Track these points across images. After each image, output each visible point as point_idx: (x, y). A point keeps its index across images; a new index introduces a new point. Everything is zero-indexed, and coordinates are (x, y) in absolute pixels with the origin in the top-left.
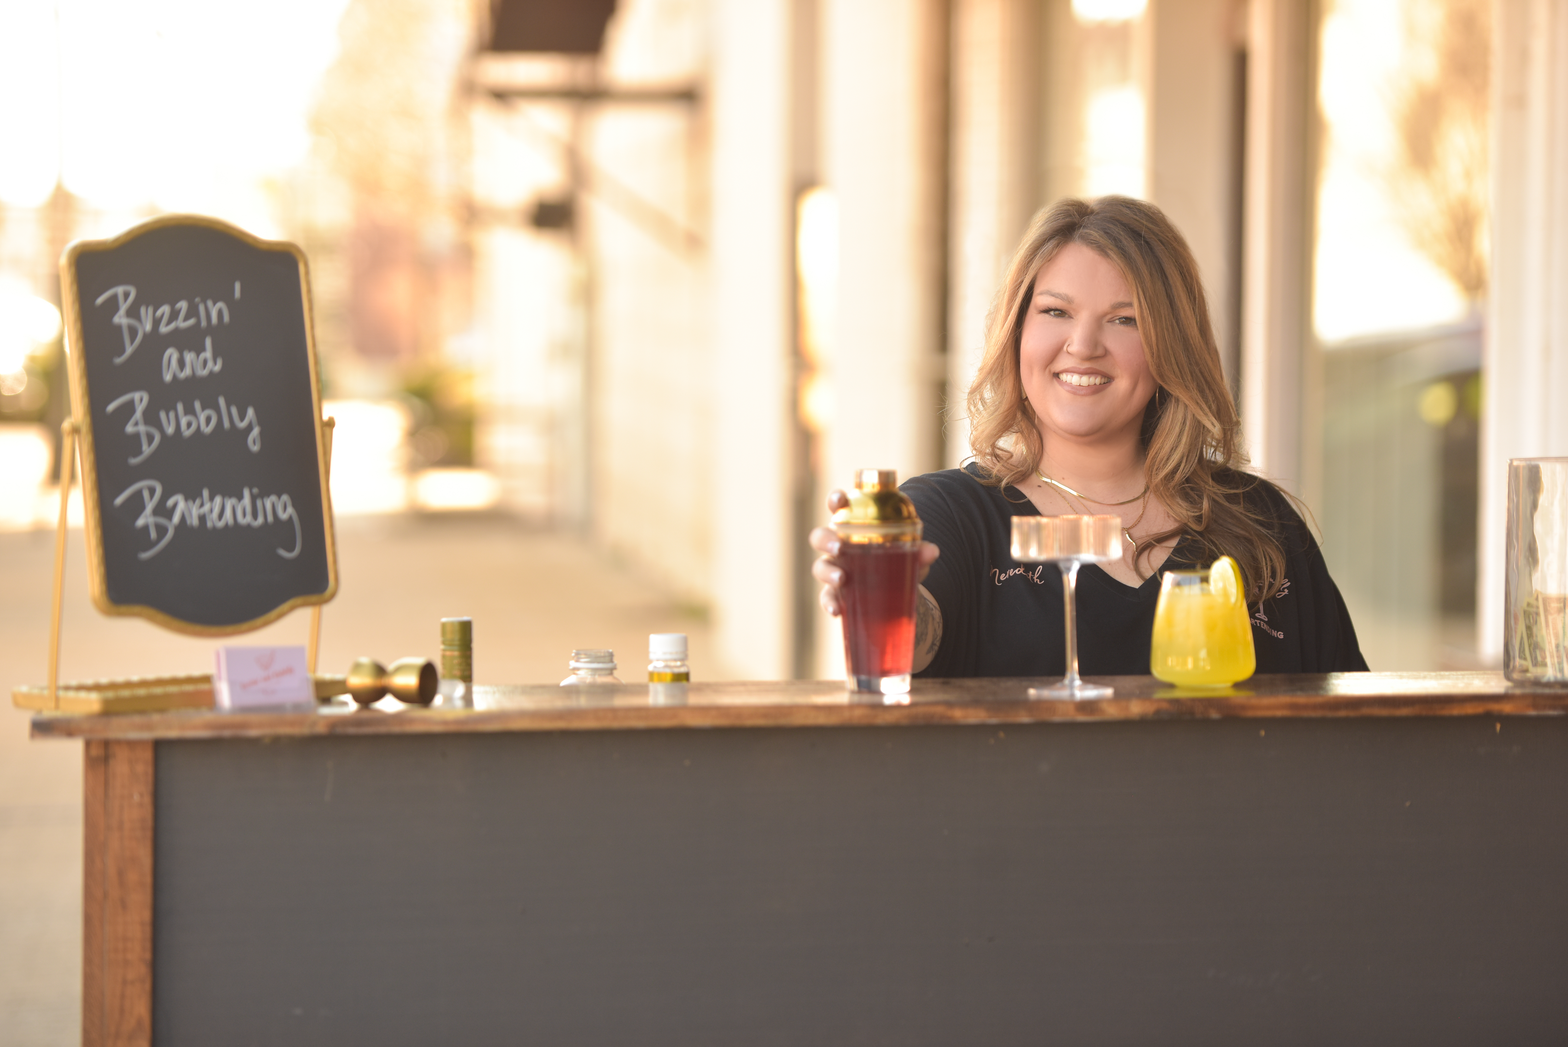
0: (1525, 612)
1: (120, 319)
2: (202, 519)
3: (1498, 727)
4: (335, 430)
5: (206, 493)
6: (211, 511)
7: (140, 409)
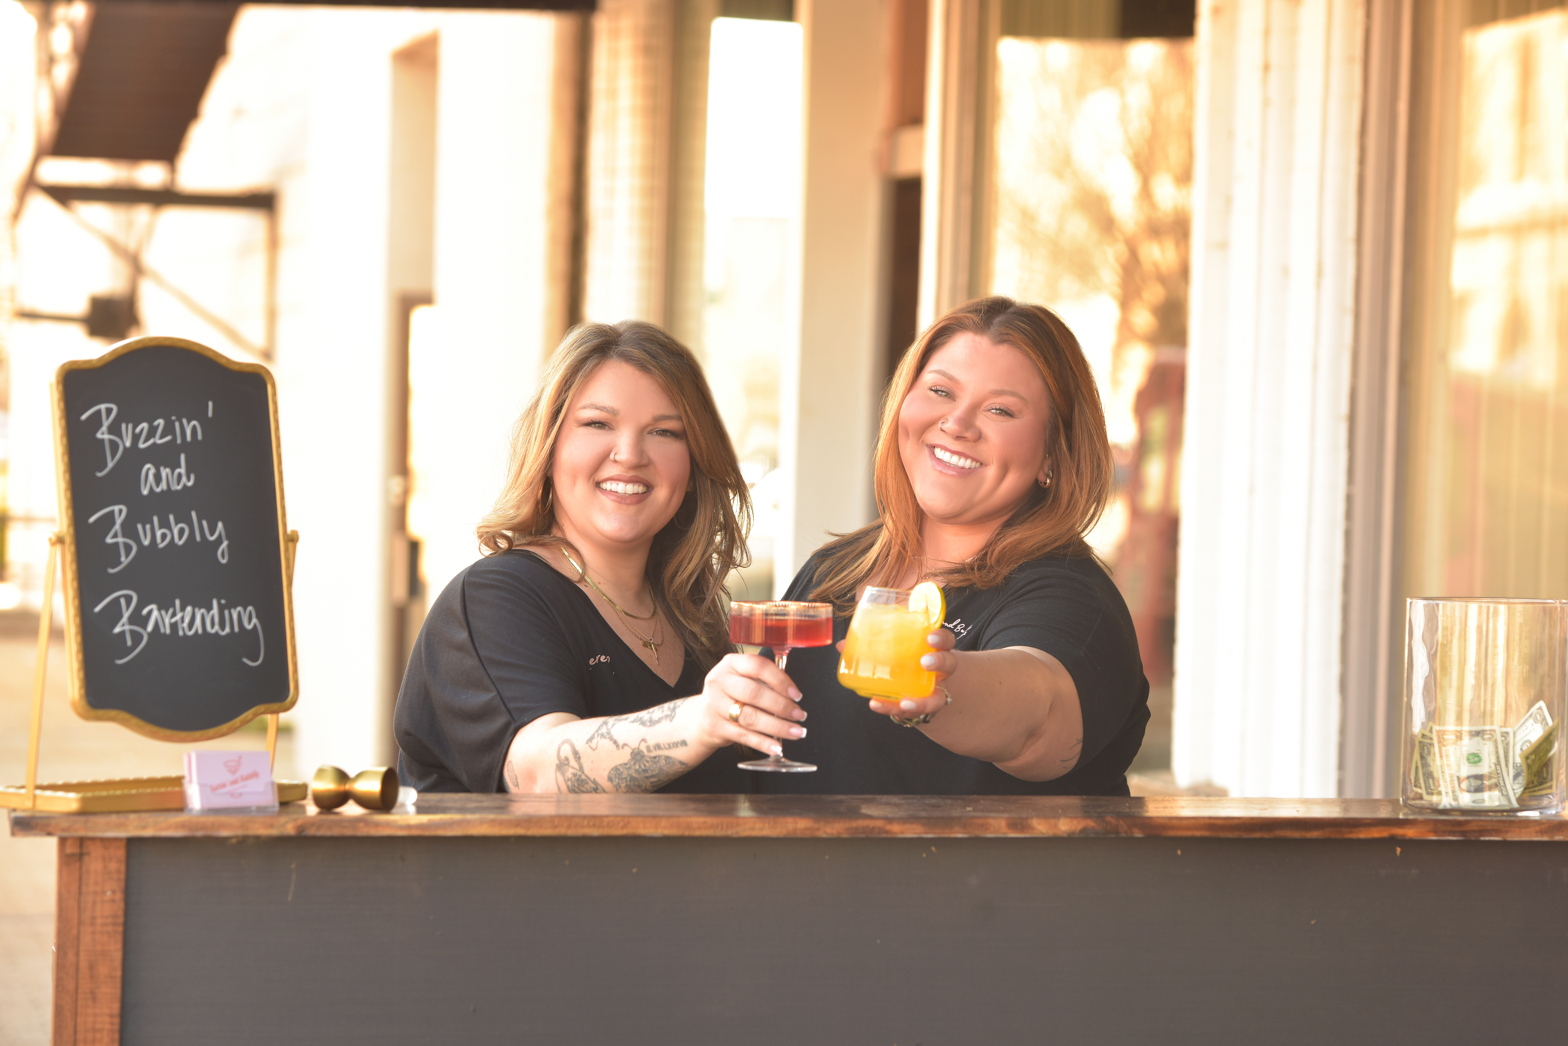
0: (1420, 742)
1: (103, 434)
2: (174, 626)
3: (1398, 850)
4: (299, 545)
5: (178, 602)
6: (182, 619)
7: (119, 521)
